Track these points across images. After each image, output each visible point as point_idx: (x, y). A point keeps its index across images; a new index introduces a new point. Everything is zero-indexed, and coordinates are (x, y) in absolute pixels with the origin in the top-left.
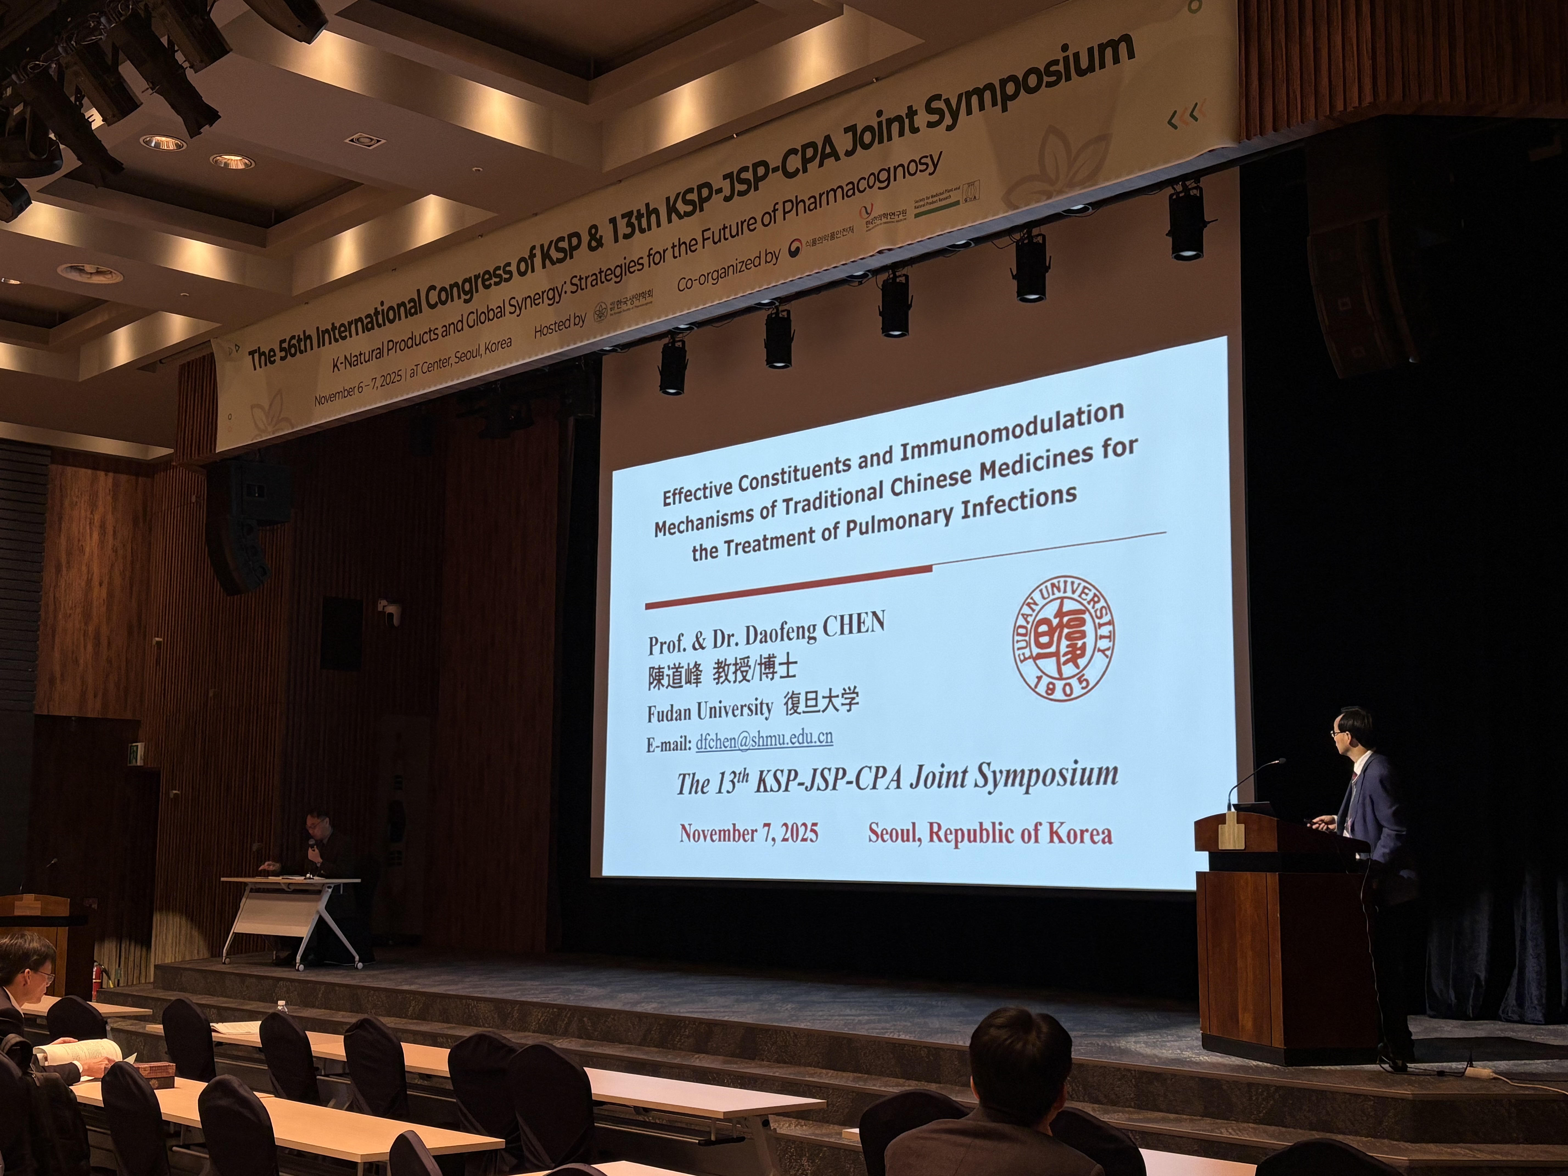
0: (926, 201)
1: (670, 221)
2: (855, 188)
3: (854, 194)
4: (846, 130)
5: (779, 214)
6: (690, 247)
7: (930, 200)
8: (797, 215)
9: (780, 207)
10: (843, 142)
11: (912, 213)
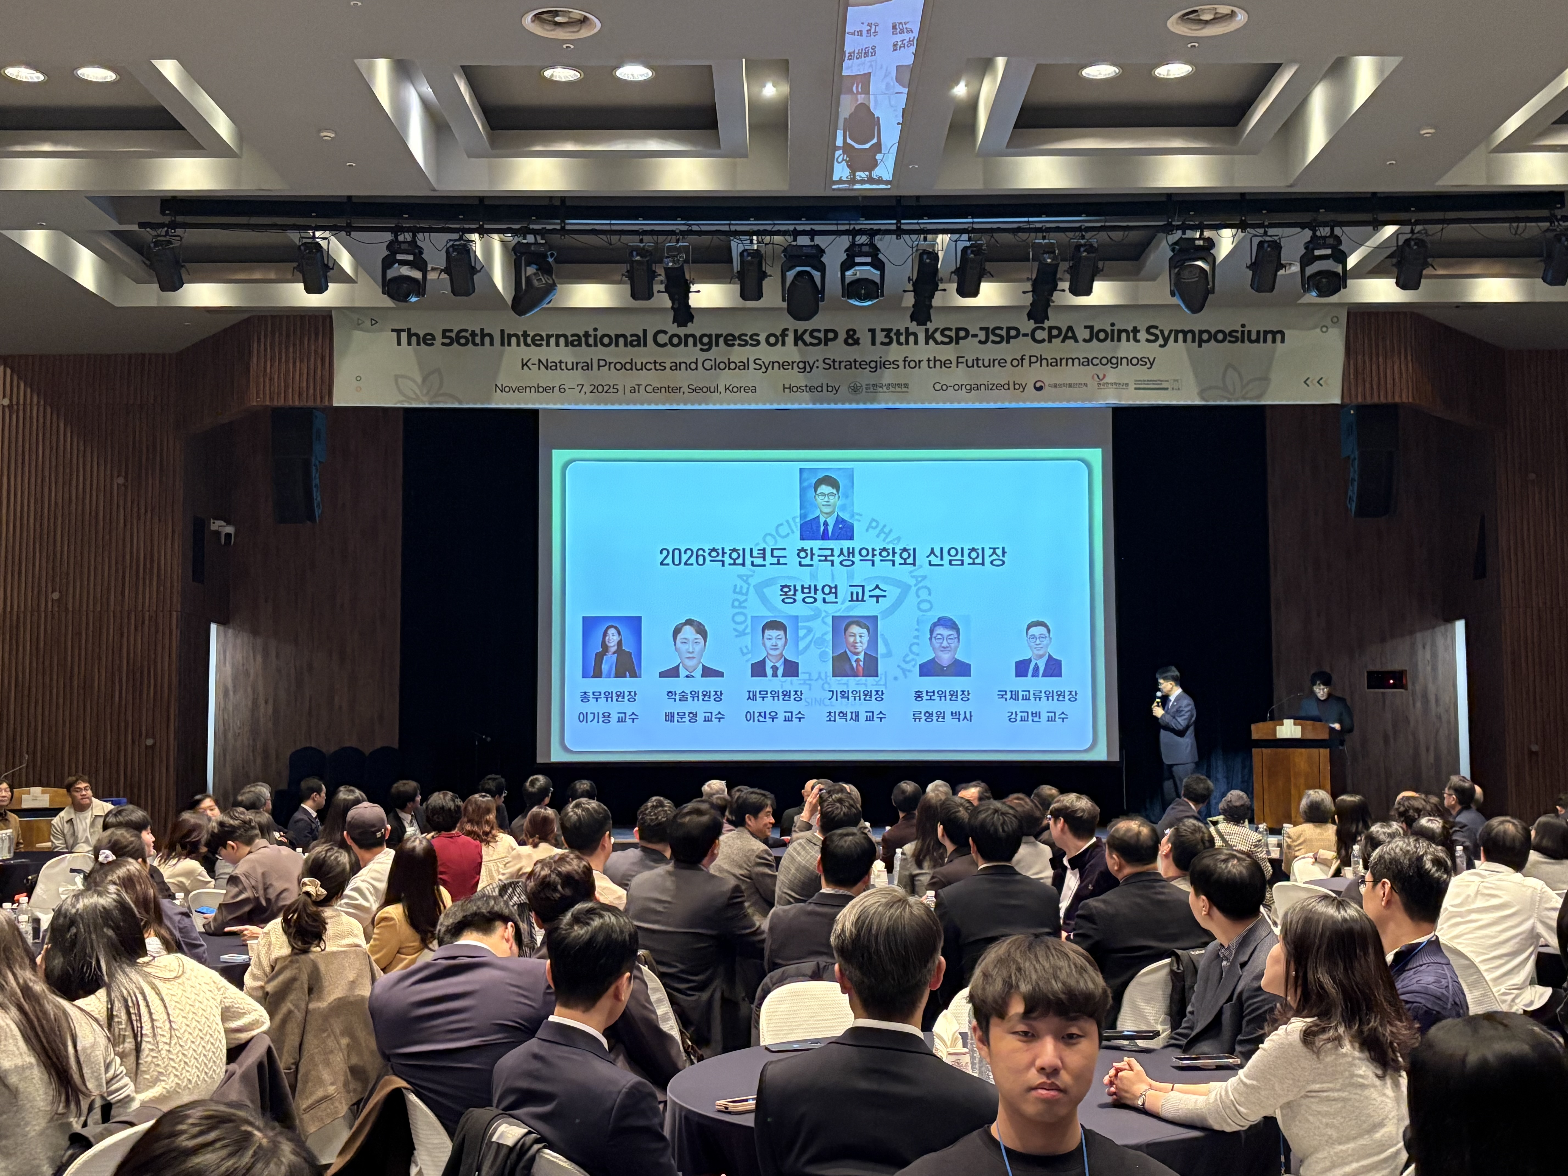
0: (1143, 382)
1: (927, 343)
2: (1088, 362)
3: (1088, 365)
4: (1086, 327)
5: (1026, 362)
6: (945, 364)
7: (1146, 383)
8: (1041, 366)
9: (1027, 358)
10: (1082, 334)
11: (1132, 386)
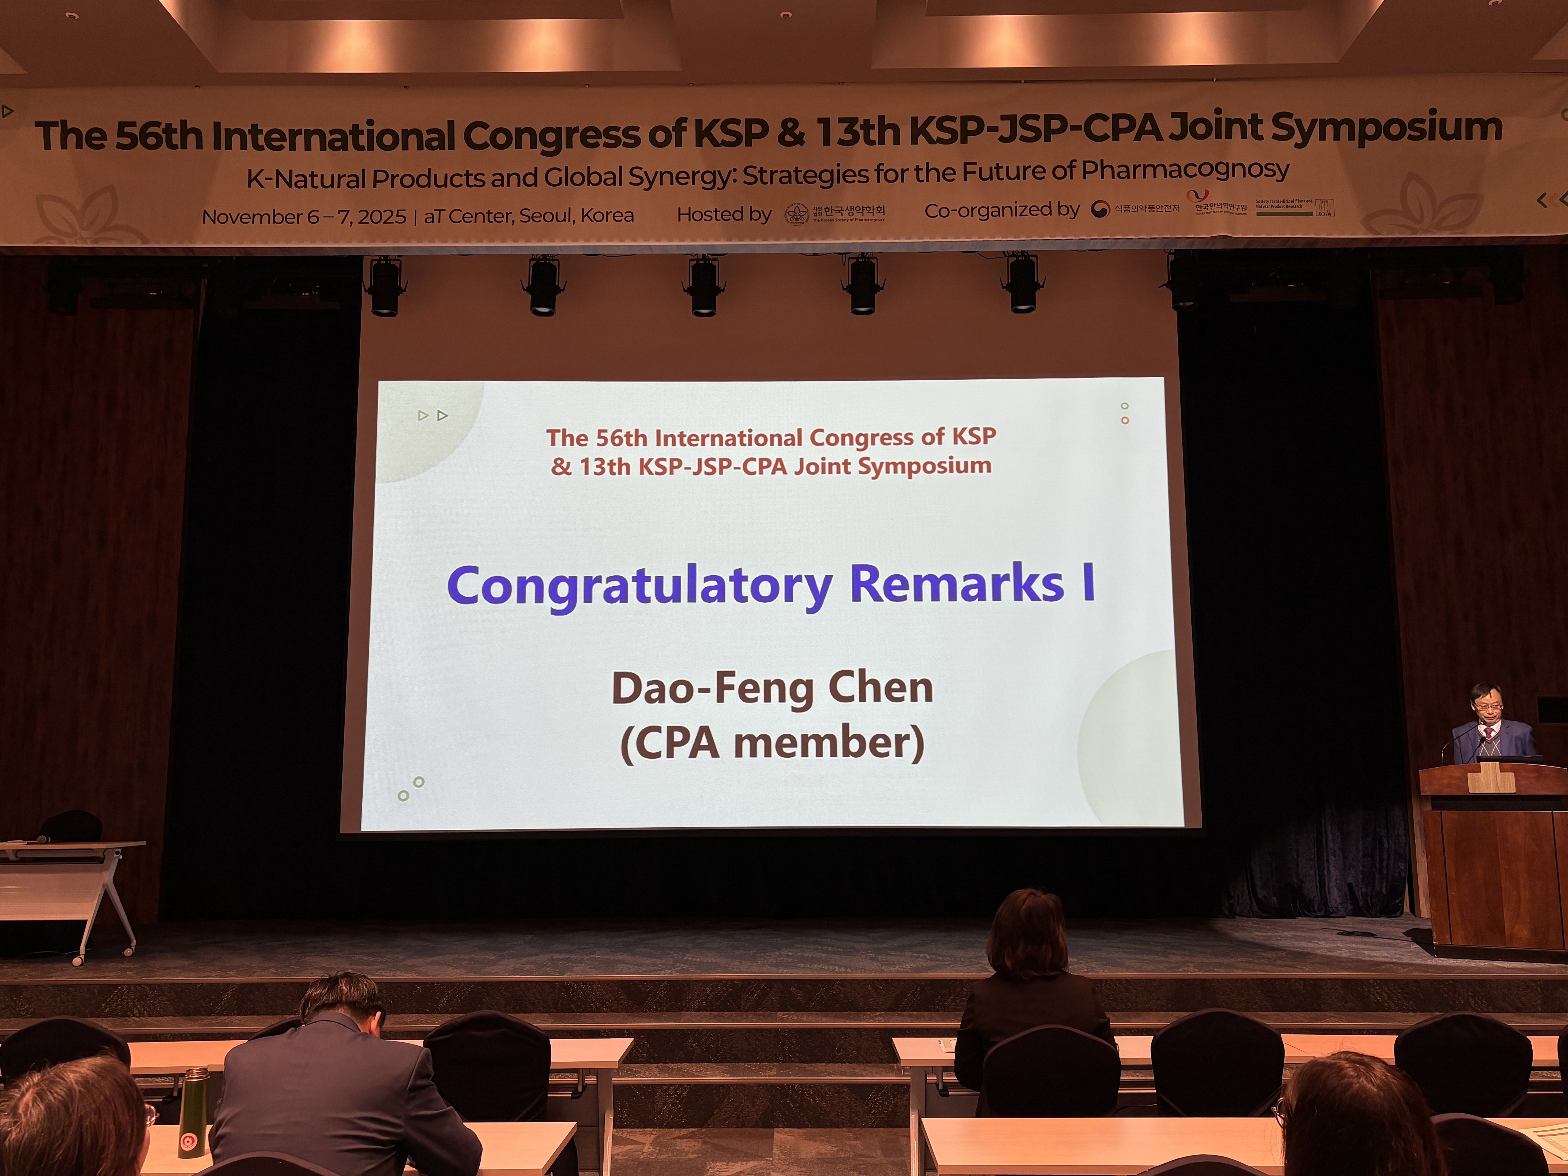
0: (1270, 204)
1: (914, 141)
2: (1180, 171)
3: (1180, 175)
4: (1174, 115)
5: (1078, 172)
6: (945, 175)
7: (1276, 204)
8: (1102, 178)
9: (1079, 165)
10: (1169, 126)
11: (1253, 210)
